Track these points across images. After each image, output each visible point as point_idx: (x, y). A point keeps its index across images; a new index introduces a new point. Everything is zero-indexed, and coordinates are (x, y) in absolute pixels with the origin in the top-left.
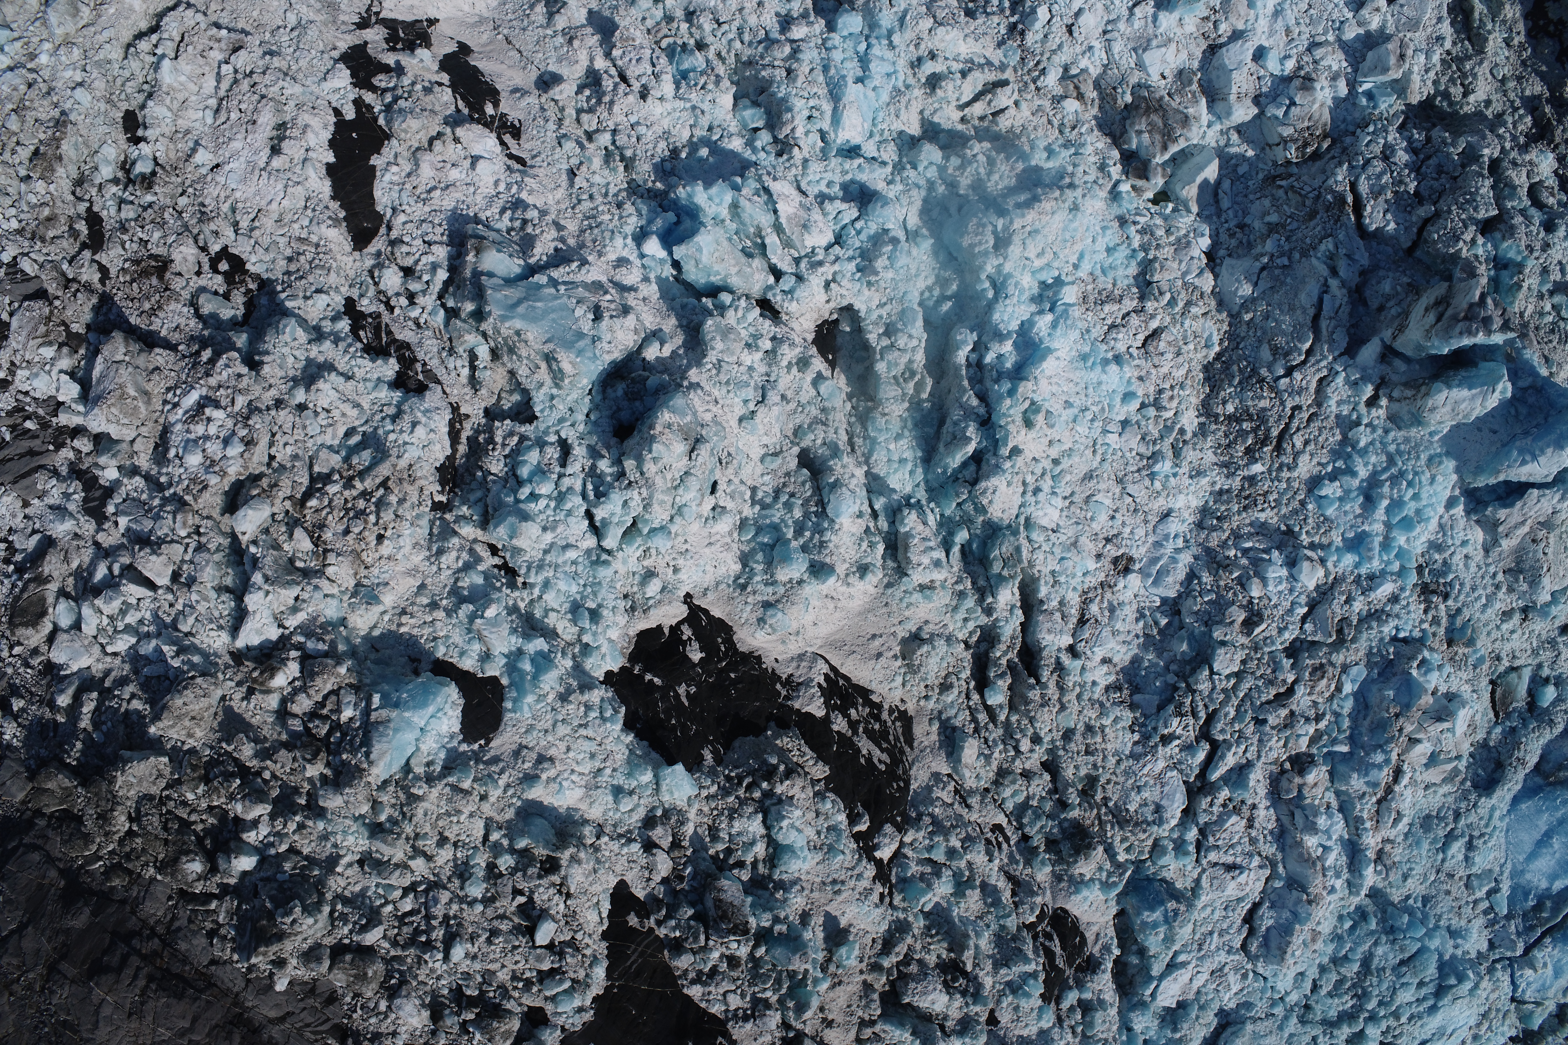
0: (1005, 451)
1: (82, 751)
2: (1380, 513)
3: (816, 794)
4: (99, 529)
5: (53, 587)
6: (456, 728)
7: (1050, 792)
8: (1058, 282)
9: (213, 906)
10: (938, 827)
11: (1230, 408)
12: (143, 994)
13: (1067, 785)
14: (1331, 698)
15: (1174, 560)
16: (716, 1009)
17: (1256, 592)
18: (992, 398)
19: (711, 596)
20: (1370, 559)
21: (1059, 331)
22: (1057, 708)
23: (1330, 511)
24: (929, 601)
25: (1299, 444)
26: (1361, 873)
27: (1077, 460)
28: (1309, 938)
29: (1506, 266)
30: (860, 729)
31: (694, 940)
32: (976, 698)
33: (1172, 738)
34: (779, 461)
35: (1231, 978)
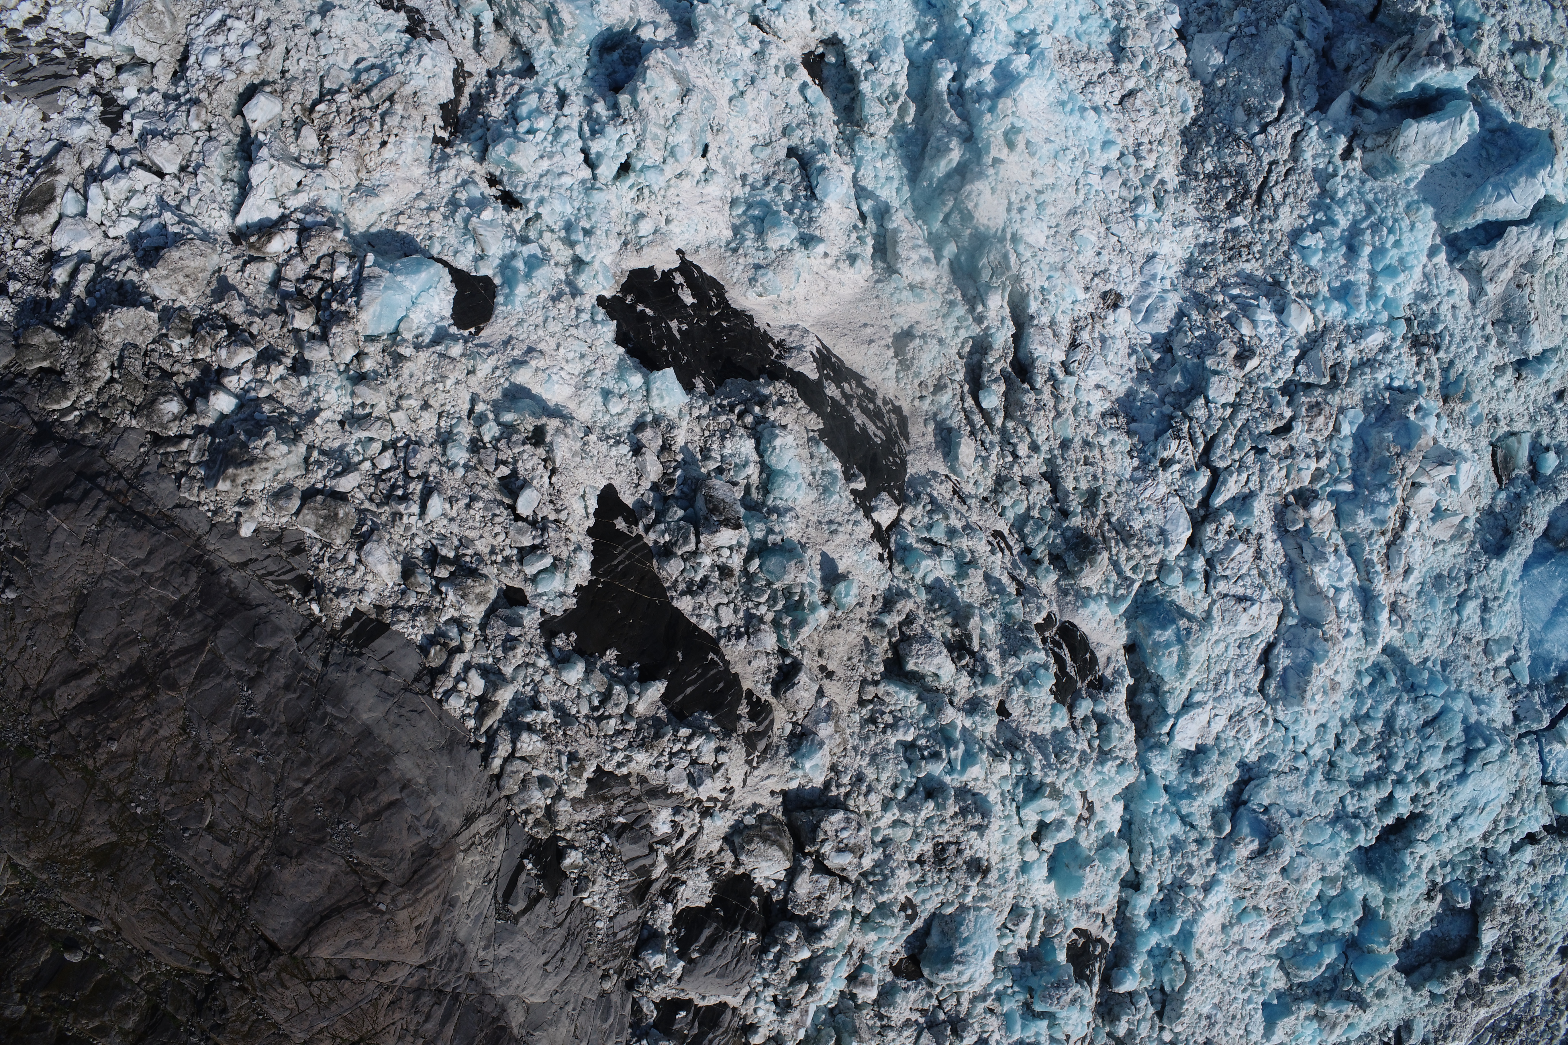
0: (988, 161)
1: (73, 315)
2: (1363, 262)
3: (810, 439)
4: (114, 132)
5: (62, 181)
6: (448, 312)
7: (1050, 502)
8: (1034, 33)
9: (185, 445)
10: (937, 507)
11: (1209, 167)
12: (101, 523)
13: (1067, 494)
14: (1330, 438)
15: (1162, 299)
16: (708, 625)
17: (1246, 329)
18: (974, 114)
19: (703, 254)
20: (1358, 305)
21: (1036, 72)
22: (1052, 415)
23: (1314, 261)
24: (922, 301)
25: (1278, 197)
26: (1376, 622)
27: (1060, 195)
28: (1328, 685)
29: (1465, 26)
30: (854, 403)
31: (684, 544)
32: (970, 401)
33: (1171, 462)
34: (769, 151)
35: (1251, 724)
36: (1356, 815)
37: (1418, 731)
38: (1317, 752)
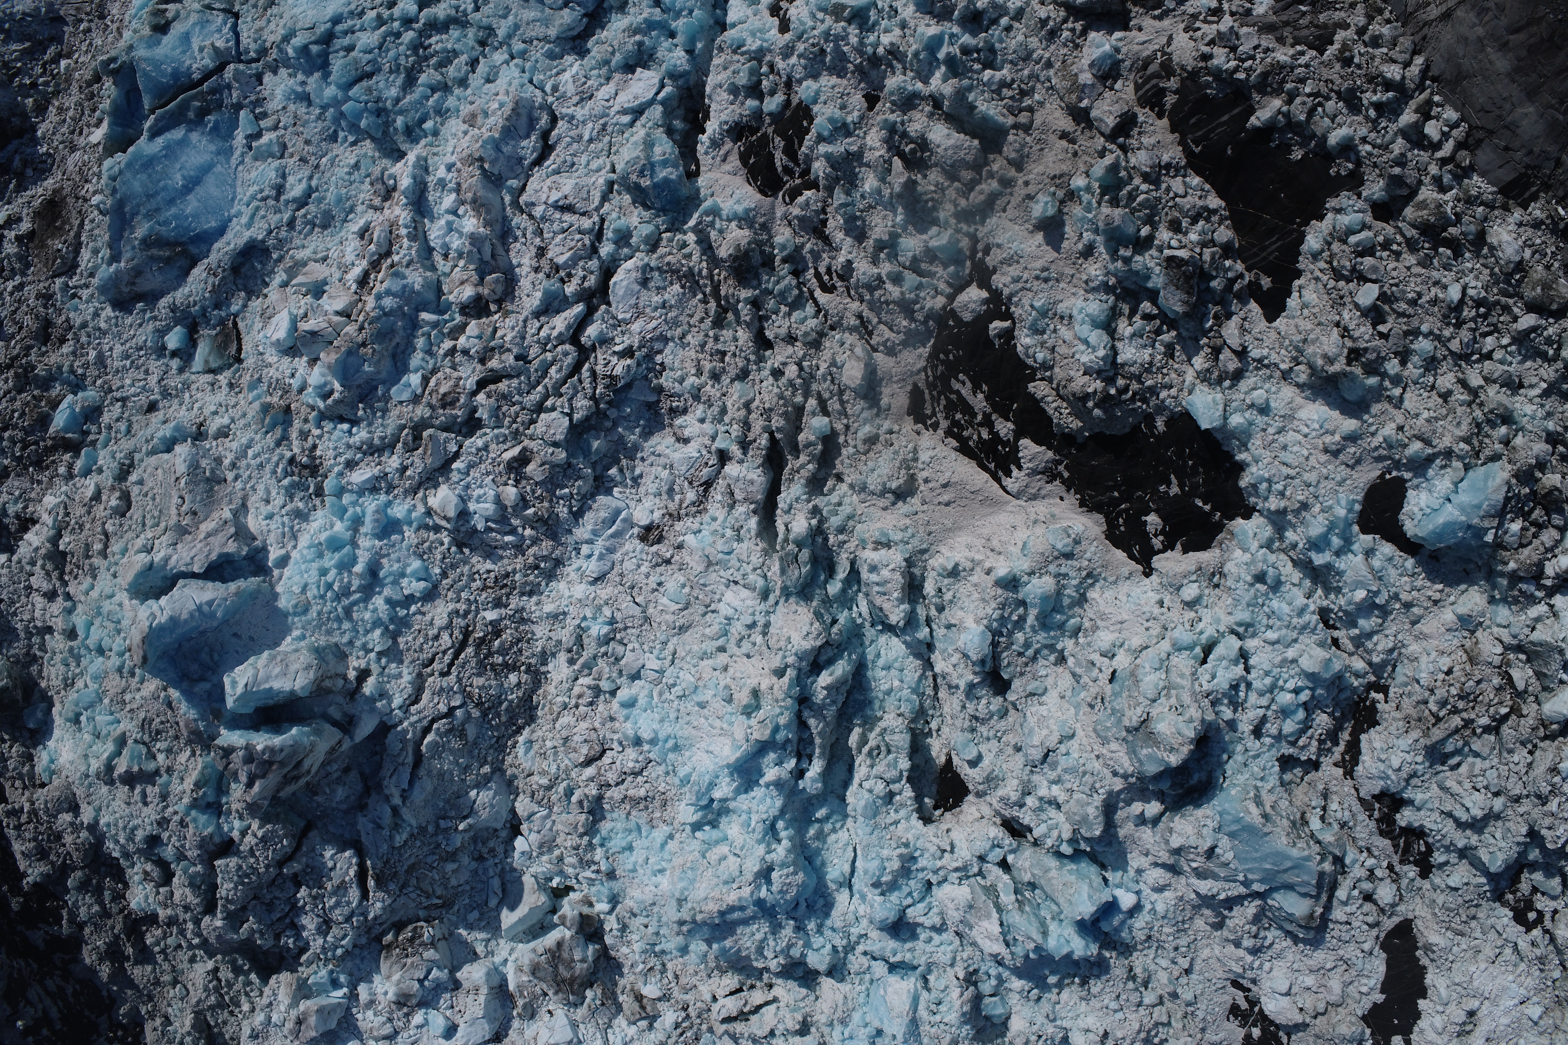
0: (790, 673)
2: (363, 558)
3: (1052, 367)
6: (1411, 495)
7: (767, 318)
8: (697, 827)
10: (907, 308)
11: (513, 678)
13: (749, 325)
14: (434, 371)
15: (595, 533)
16: (1195, 181)
17: (511, 493)
18: (794, 727)
19: (1124, 572)
20: (377, 511)
21: (707, 778)
22: (753, 406)
23: (416, 564)
24: (880, 530)
25: (445, 637)
26: (414, 178)
27: (695, 648)
28: (480, 120)
29: (209, 805)
30: (980, 417)
31: (1213, 255)
32: (839, 426)
33: (622, 355)
34: (1029, 688)
35: (570, 89)
37: (379, 70)
38: (499, 57)
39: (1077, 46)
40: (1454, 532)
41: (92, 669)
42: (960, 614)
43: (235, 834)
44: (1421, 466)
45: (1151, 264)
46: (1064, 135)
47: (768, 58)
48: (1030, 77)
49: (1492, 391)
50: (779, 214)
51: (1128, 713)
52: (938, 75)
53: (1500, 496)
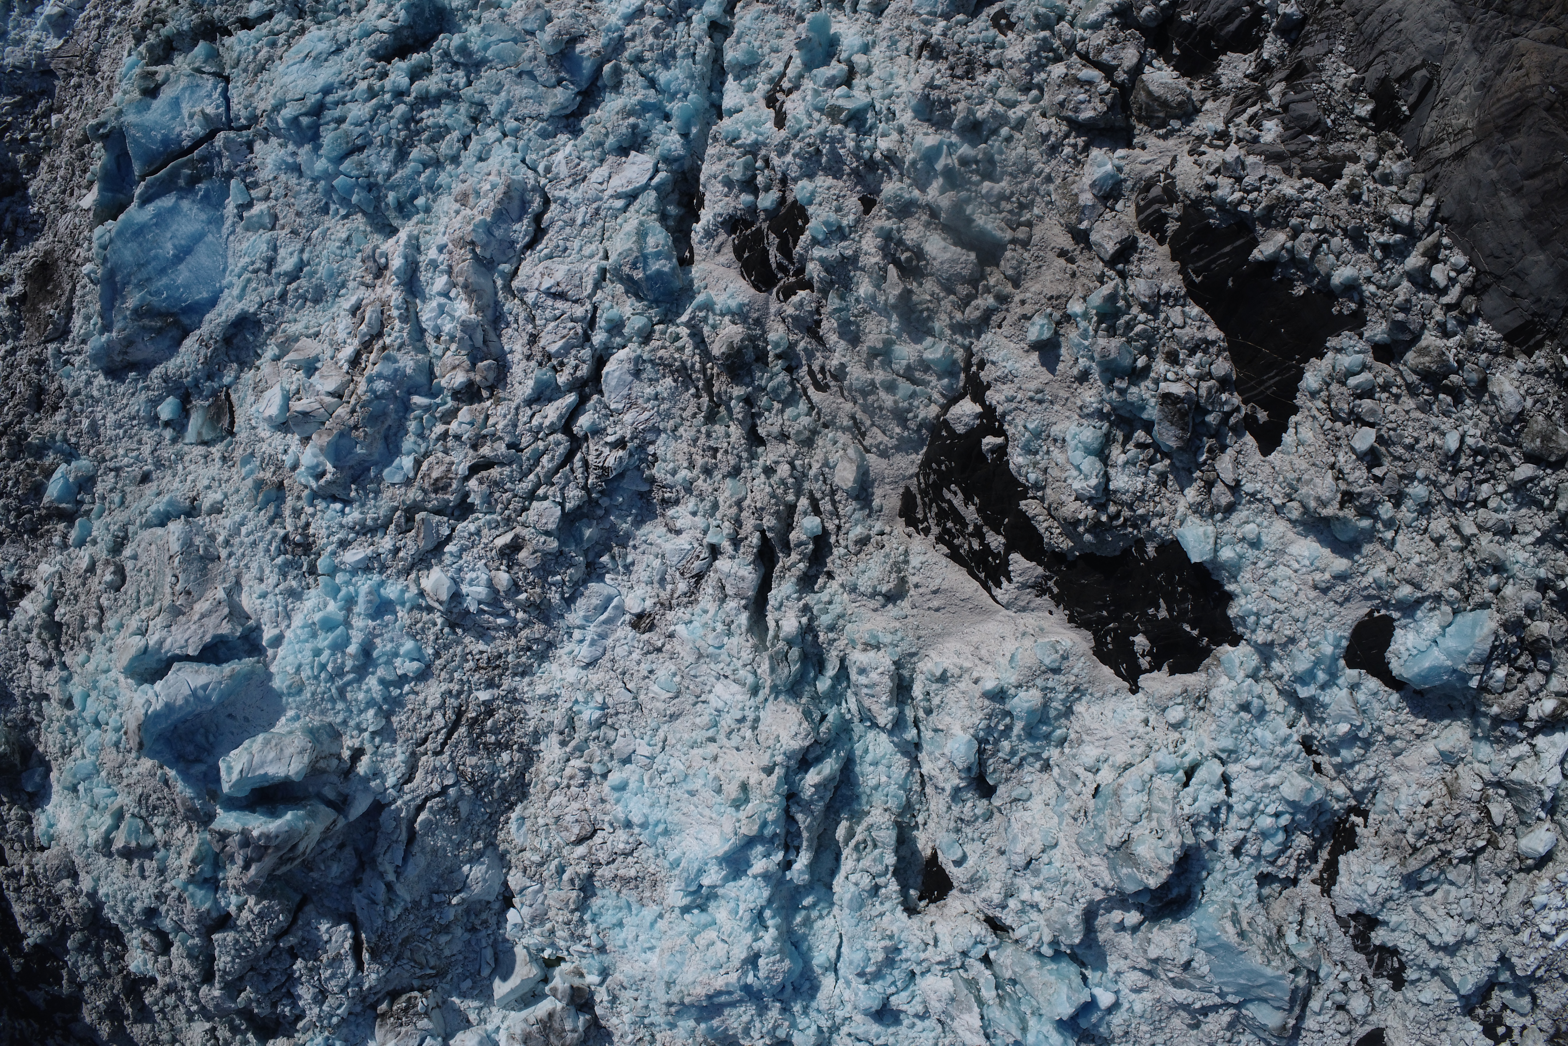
0: (779, 771)
2: (356, 639)
3: (1044, 488)
6: (1399, 633)
7: (760, 415)
8: (686, 910)
10: (901, 416)
11: (505, 756)
13: (742, 422)
14: (426, 455)
15: (587, 619)
16: (1194, 310)
17: (503, 578)
18: (782, 822)
19: (1111, 689)
20: (370, 593)
21: (696, 866)
22: (745, 504)
23: (409, 645)
24: (870, 631)
25: (438, 717)
26: (406, 257)
27: (686, 736)
28: (472, 200)
29: (206, 881)
30: (971, 528)
31: (1210, 389)
32: (831, 526)
33: (615, 445)
34: (1014, 794)
35: (563, 171)
36: (456, 65)
37: (371, 143)
38: (491, 134)
39: (1078, 163)
40: (1439, 675)
41: (90, 741)
42: (948, 719)
43: (232, 909)
44: (1409, 608)
45: (1146, 396)
46: (1063, 253)
47: (763, 152)
48: (1029, 190)
49: (1485, 539)
50: (773, 310)
51: (1111, 832)
52: (937, 184)
53: (1487, 646)
